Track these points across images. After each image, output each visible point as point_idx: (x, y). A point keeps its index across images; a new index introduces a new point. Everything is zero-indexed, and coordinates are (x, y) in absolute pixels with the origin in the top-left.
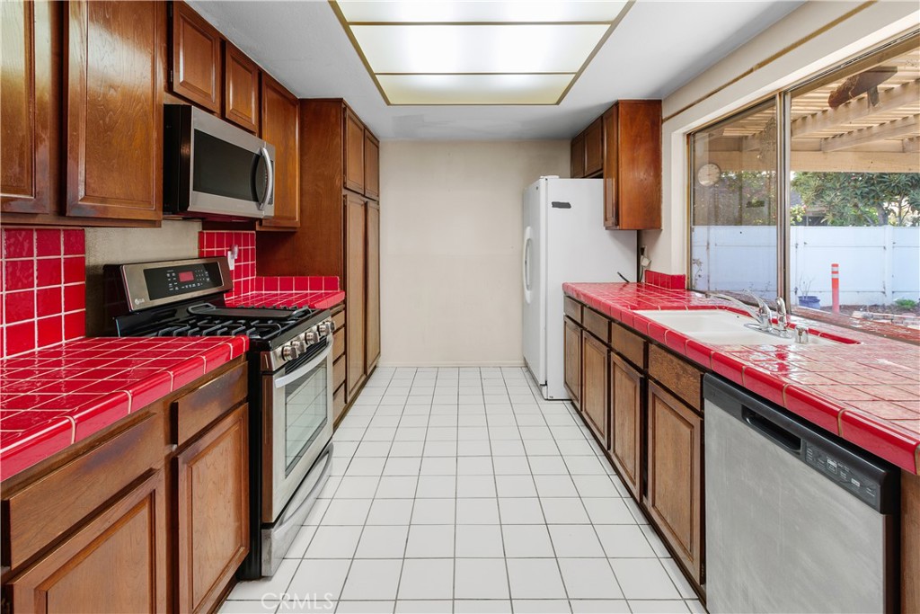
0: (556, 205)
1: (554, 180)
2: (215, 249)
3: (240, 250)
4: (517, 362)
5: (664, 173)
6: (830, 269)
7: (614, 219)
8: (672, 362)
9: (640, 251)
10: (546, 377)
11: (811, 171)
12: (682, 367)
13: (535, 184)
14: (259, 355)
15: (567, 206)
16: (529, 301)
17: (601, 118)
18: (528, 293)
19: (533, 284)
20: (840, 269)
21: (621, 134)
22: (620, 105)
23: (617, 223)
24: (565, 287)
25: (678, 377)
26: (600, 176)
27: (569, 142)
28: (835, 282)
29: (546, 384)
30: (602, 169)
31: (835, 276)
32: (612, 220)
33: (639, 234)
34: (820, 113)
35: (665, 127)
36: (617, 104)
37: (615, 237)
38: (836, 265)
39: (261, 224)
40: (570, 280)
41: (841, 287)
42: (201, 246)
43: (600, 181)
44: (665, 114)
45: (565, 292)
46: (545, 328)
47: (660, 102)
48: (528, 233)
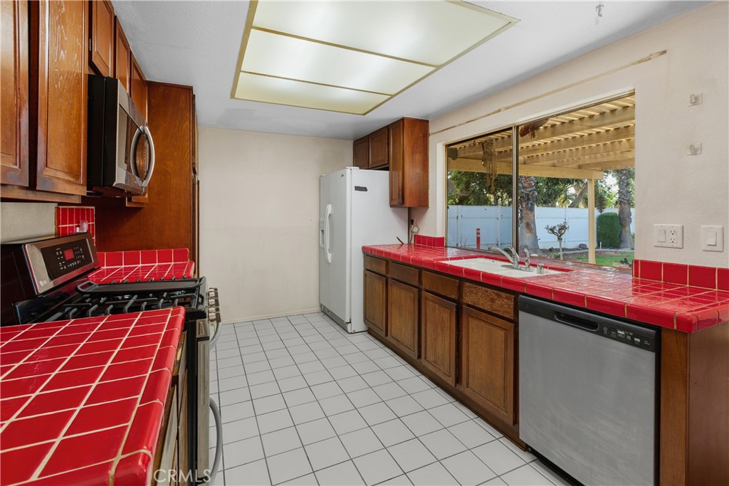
0: (357, 188)
1: (356, 170)
2: (68, 225)
3: (89, 225)
4: (315, 309)
5: (430, 170)
6: (476, 231)
8: (487, 291)
9: (411, 222)
10: (351, 317)
11: (463, 171)
12: (496, 294)
13: (342, 172)
14: (195, 322)
15: (365, 189)
16: (330, 261)
17: (387, 128)
18: (329, 255)
19: (334, 248)
20: (481, 231)
21: (406, 140)
22: (405, 121)
23: (403, 202)
24: (364, 249)
25: (493, 301)
26: (387, 169)
27: (352, 142)
28: (478, 239)
29: (350, 322)
30: (388, 163)
31: (478, 236)
32: (398, 200)
33: (410, 210)
34: (500, 138)
35: (431, 139)
36: (403, 119)
37: (395, 212)
38: (478, 229)
39: (130, 200)
40: (368, 244)
41: (481, 243)
42: (58, 223)
43: (387, 173)
44: (431, 130)
45: (364, 253)
46: (350, 280)
47: (428, 121)
48: (329, 209)
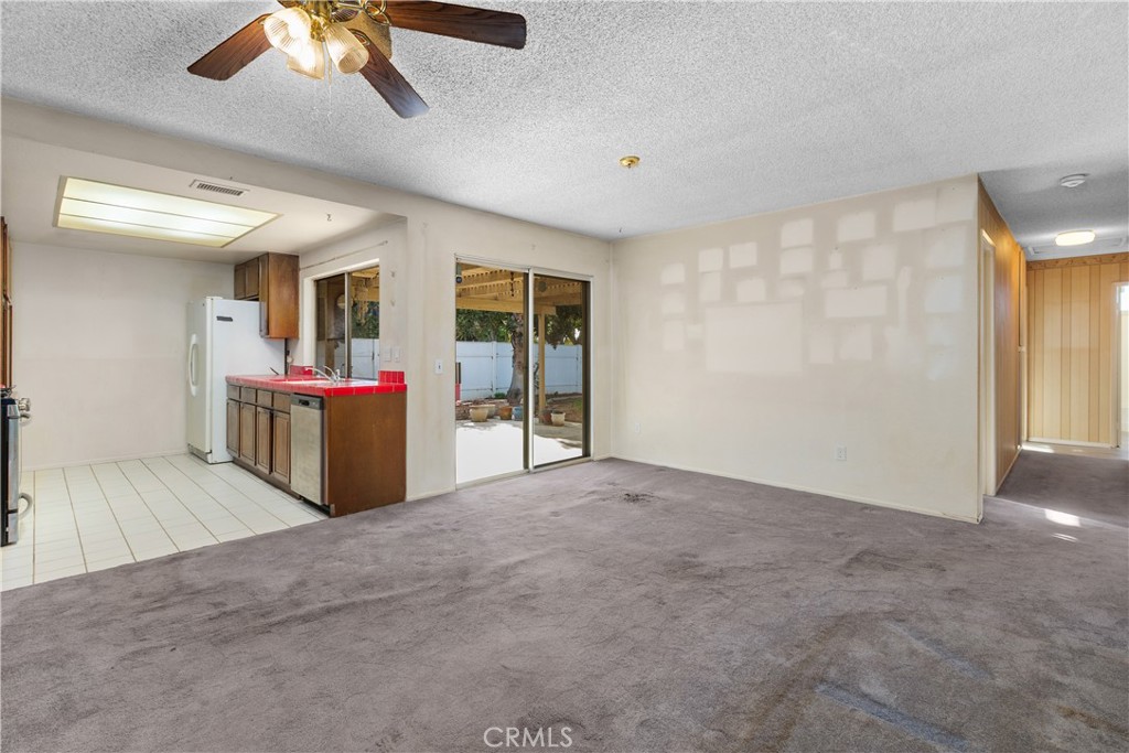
0: (219, 318)
1: (218, 300)
7: (266, 330)
9: (287, 353)
10: (211, 447)
13: (202, 302)
15: (230, 319)
16: (195, 395)
17: (258, 258)
18: (193, 389)
19: (200, 379)
21: (272, 273)
22: (271, 257)
23: (268, 333)
24: (228, 380)
25: (284, 402)
26: (257, 300)
29: (211, 453)
30: (258, 294)
32: (264, 331)
33: (286, 340)
35: (301, 273)
36: (268, 254)
37: (268, 343)
40: (231, 374)
43: (257, 303)
44: (301, 265)
45: (228, 382)
46: (211, 410)
47: (298, 257)
48: (194, 340)
